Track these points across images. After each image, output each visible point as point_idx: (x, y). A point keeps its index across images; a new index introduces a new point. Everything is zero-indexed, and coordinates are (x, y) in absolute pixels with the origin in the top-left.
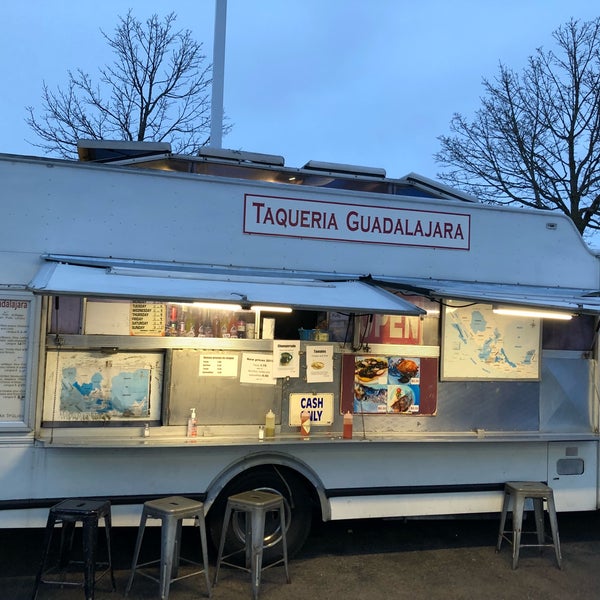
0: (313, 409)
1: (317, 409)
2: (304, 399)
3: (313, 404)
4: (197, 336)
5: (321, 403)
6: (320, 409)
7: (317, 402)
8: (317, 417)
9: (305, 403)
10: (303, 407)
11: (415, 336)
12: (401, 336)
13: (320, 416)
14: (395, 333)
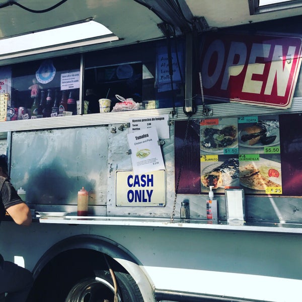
0: (141, 188)
1: (146, 188)
2: (130, 177)
3: (141, 182)
4: (30, 118)
5: (151, 180)
6: (150, 188)
7: (146, 179)
8: (146, 197)
9: (132, 181)
10: (130, 185)
11: (281, 93)
12: (258, 91)
13: (150, 196)
14: (251, 86)
